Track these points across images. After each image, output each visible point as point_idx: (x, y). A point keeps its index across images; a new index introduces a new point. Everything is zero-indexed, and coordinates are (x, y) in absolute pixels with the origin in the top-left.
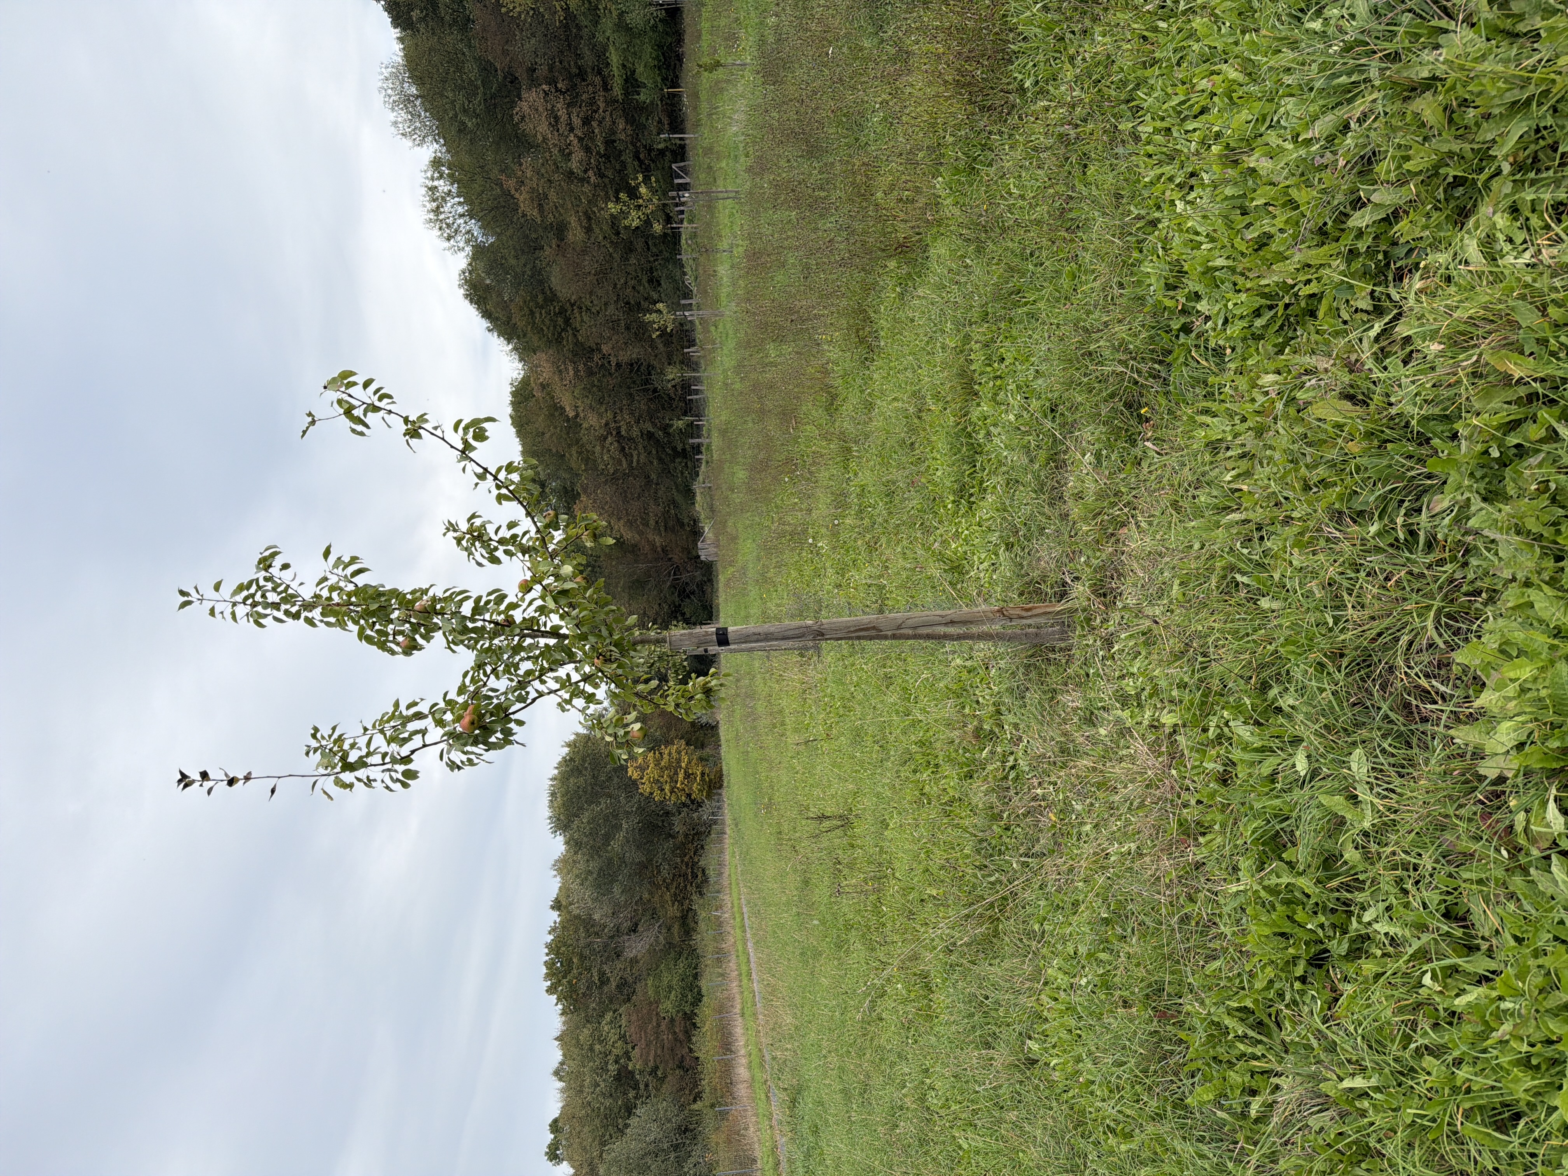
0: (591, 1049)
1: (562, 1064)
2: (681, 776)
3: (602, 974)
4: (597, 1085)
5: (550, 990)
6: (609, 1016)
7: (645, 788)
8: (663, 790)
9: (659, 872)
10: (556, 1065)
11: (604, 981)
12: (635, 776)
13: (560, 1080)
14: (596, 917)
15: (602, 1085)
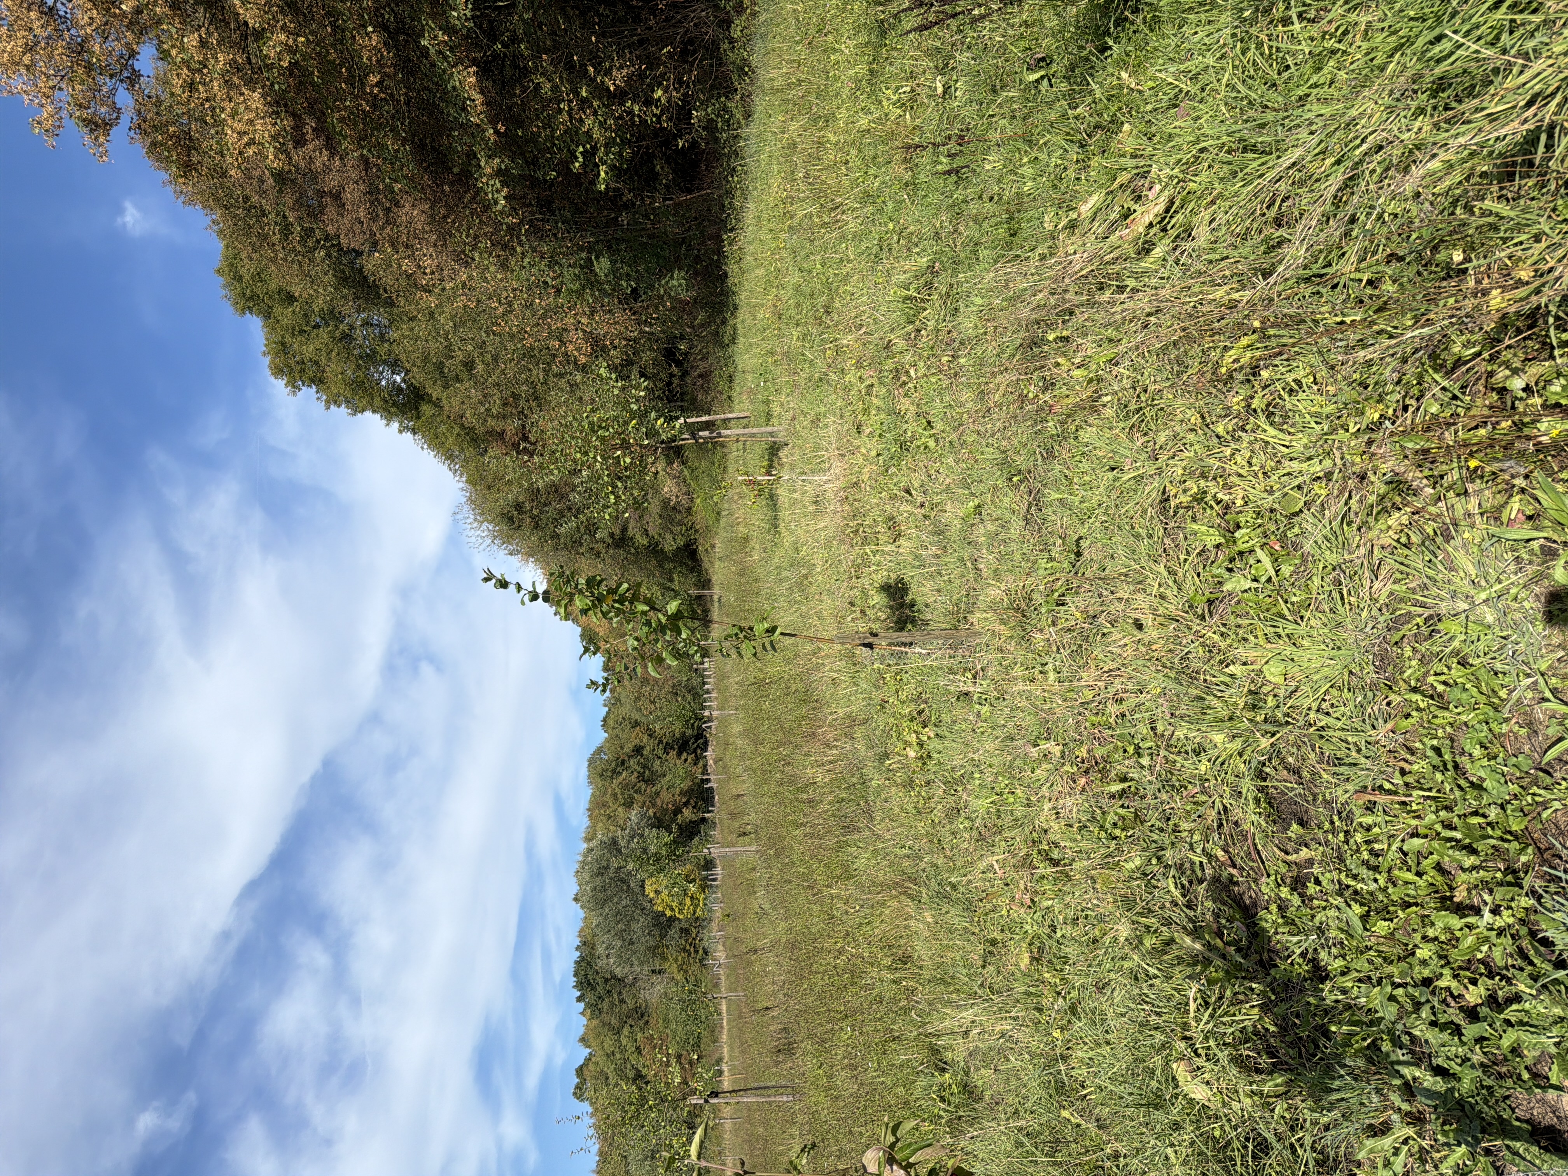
8: (672, 909)
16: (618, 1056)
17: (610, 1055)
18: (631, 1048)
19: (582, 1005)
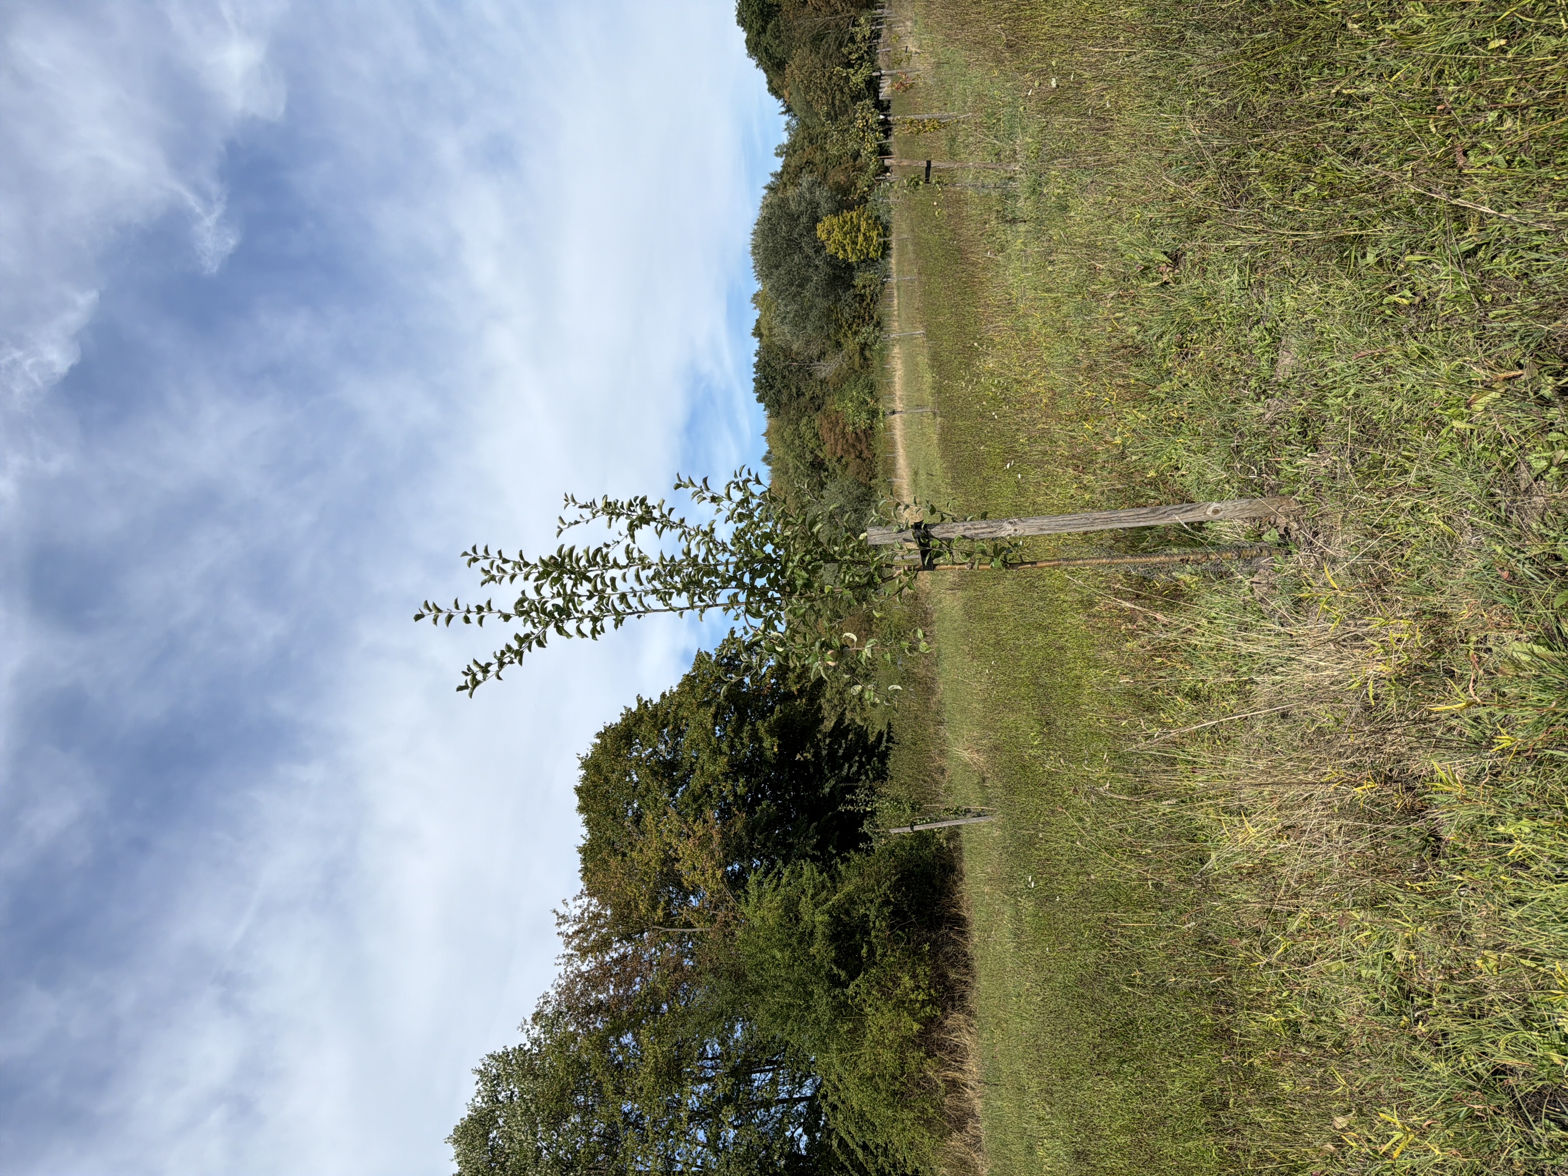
0: (793, 443)
1: (769, 452)
2: (861, 238)
3: (798, 389)
4: (798, 467)
5: (760, 400)
6: (804, 420)
7: (831, 249)
8: (845, 250)
9: (842, 315)
10: (764, 453)
11: (800, 394)
12: (824, 237)
13: (769, 464)
14: (795, 347)
15: (802, 467)
16: (797, 442)
17: (790, 446)
18: (808, 435)
19: (762, 405)
